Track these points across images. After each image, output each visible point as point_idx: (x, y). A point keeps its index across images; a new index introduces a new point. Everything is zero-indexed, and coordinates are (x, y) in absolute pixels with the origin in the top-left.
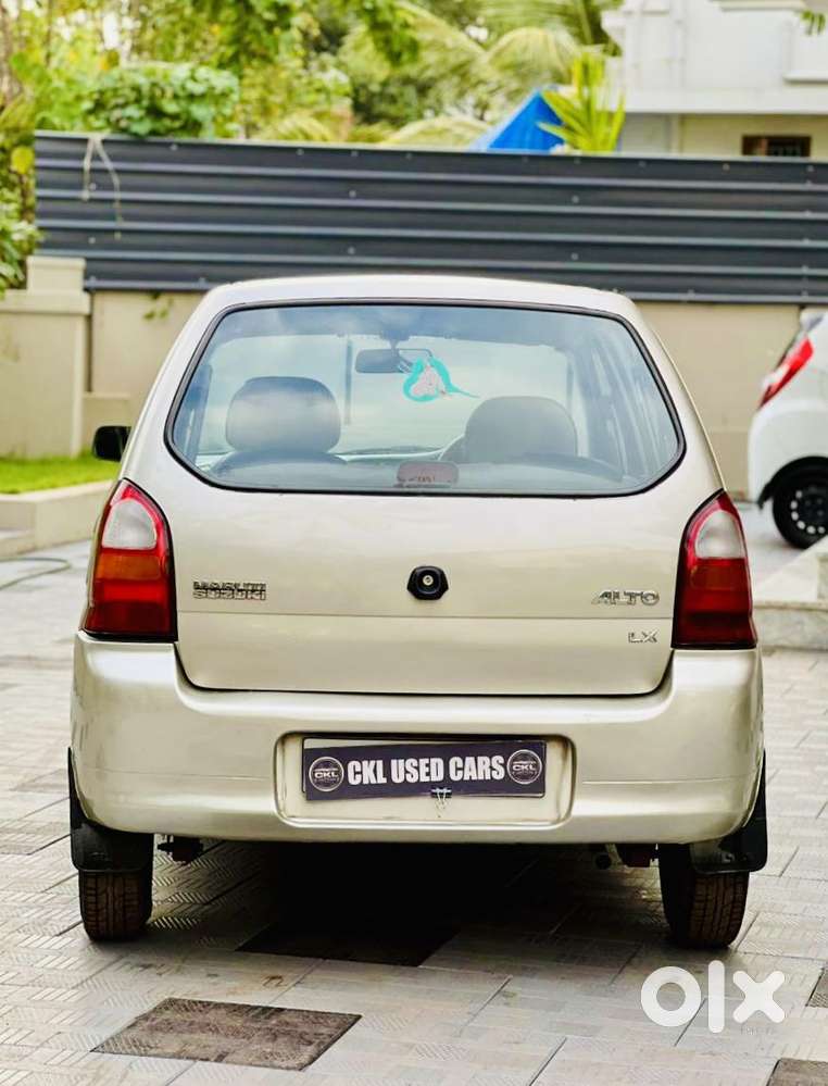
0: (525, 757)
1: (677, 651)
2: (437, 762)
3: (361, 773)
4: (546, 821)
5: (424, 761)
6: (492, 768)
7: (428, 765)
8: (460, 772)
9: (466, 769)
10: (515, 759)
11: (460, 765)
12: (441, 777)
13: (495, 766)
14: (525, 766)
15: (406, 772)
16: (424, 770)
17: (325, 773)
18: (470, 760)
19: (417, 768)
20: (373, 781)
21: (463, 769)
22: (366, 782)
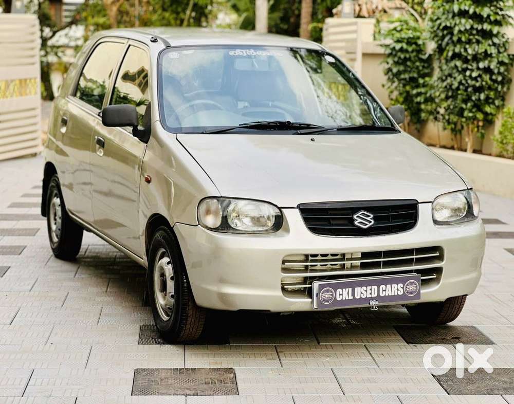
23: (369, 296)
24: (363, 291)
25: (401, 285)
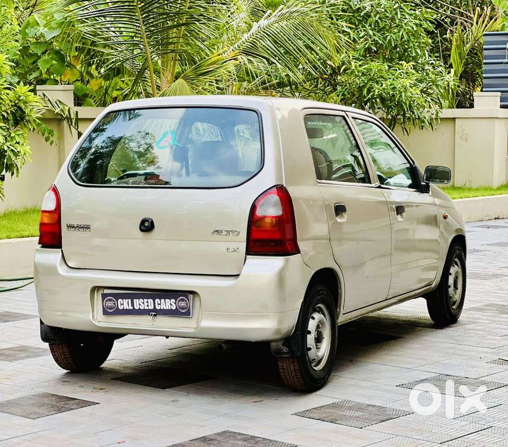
0: (183, 300)
1: (248, 256)
2: (151, 301)
3: (123, 304)
4: (192, 328)
5: (146, 300)
6: (171, 305)
7: (147, 302)
8: (159, 306)
9: (162, 304)
10: (179, 301)
11: (159, 303)
12: (152, 308)
13: (172, 303)
14: (183, 304)
15: (140, 305)
16: (146, 304)
17: (110, 304)
18: (163, 300)
19: (143, 303)
20: (128, 308)
21: (160, 304)
22: (125, 308)
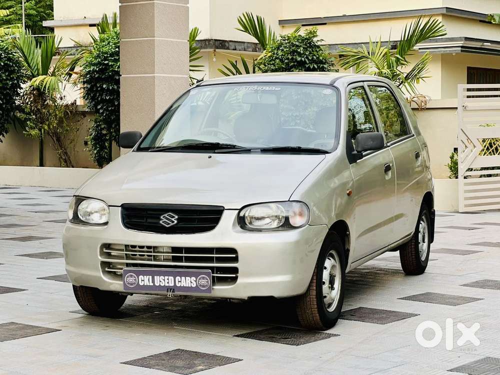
23: (167, 285)
24: (161, 280)
25: (194, 278)
